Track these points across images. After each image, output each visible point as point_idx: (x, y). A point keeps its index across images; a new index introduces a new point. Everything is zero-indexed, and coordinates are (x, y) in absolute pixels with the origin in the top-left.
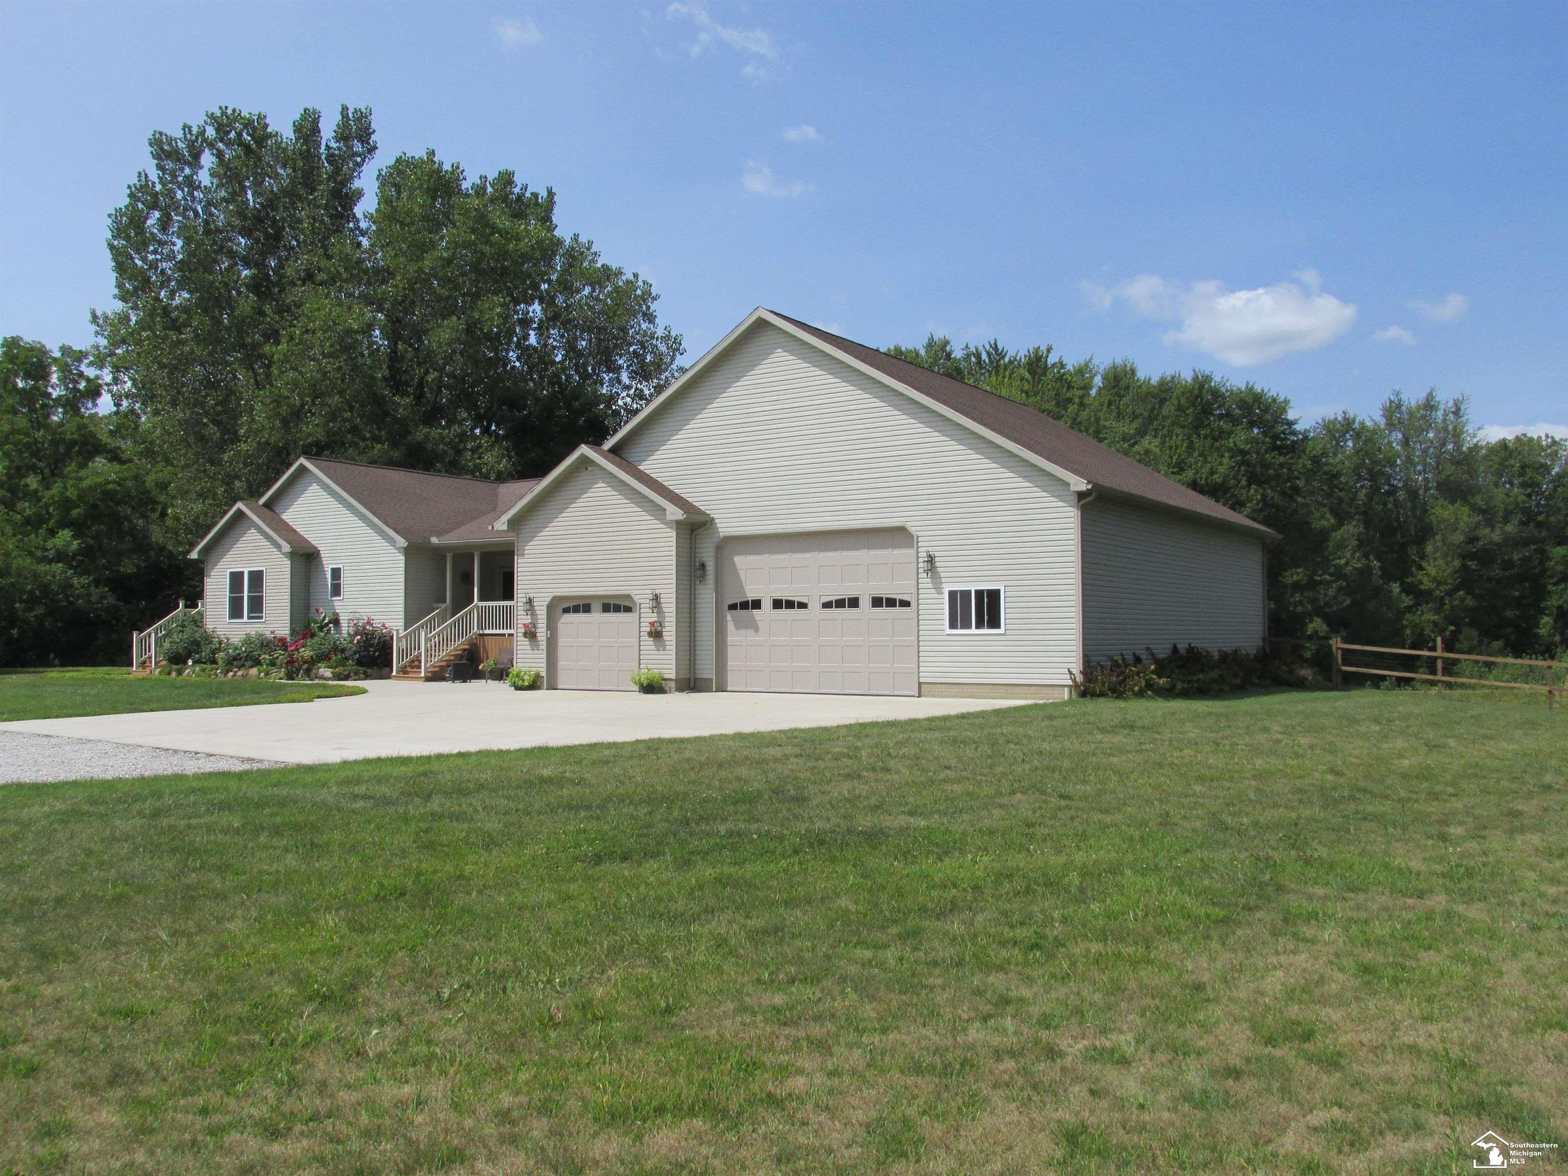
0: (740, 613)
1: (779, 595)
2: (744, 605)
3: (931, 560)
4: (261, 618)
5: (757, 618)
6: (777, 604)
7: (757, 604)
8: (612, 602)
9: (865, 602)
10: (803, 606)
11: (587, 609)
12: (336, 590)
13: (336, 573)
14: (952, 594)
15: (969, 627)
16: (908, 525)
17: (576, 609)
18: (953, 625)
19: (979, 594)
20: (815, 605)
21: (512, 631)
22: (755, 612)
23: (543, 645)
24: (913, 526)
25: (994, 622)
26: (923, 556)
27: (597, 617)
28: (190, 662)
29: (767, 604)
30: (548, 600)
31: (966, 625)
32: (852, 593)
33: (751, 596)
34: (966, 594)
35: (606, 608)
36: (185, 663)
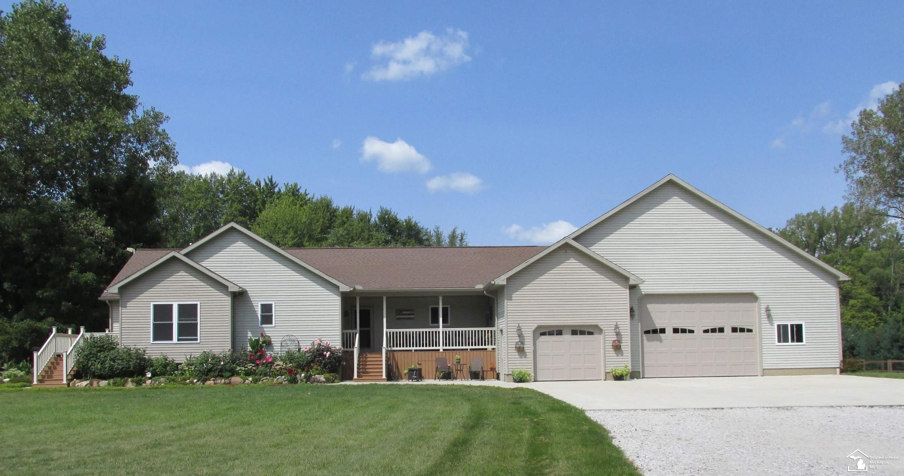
0: (651, 335)
1: (676, 326)
2: (655, 331)
3: (768, 310)
4: (196, 340)
5: (663, 338)
6: (676, 331)
7: (663, 331)
8: (579, 329)
9: (728, 330)
10: (691, 331)
11: (560, 333)
12: (267, 319)
13: (267, 308)
14: (779, 326)
15: (788, 342)
16: (755, 292)
17: (551, 333)
18: (779, 341)
19: (792, 326)
20: (699, 332)
21: (493, 347)
22: (662, 335)
23: (530, 355)
24: (757, 293)
25: (800, 339)
26: (763, 306)
27: (567, 337)
28: (149, 375)
29: (669, 331)
30: (534, 328)
31: (786, 340)
32: (721, 326)
33: (659, 326)
34: (785, 327)
35: (574, 333)
36: (144, 375)
